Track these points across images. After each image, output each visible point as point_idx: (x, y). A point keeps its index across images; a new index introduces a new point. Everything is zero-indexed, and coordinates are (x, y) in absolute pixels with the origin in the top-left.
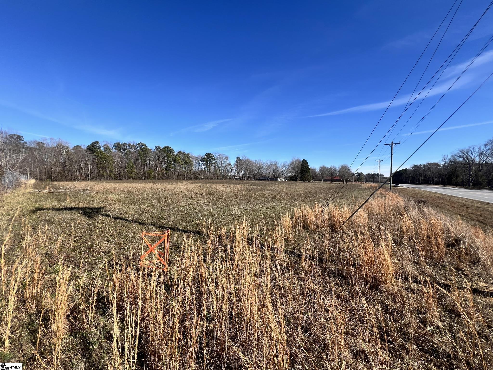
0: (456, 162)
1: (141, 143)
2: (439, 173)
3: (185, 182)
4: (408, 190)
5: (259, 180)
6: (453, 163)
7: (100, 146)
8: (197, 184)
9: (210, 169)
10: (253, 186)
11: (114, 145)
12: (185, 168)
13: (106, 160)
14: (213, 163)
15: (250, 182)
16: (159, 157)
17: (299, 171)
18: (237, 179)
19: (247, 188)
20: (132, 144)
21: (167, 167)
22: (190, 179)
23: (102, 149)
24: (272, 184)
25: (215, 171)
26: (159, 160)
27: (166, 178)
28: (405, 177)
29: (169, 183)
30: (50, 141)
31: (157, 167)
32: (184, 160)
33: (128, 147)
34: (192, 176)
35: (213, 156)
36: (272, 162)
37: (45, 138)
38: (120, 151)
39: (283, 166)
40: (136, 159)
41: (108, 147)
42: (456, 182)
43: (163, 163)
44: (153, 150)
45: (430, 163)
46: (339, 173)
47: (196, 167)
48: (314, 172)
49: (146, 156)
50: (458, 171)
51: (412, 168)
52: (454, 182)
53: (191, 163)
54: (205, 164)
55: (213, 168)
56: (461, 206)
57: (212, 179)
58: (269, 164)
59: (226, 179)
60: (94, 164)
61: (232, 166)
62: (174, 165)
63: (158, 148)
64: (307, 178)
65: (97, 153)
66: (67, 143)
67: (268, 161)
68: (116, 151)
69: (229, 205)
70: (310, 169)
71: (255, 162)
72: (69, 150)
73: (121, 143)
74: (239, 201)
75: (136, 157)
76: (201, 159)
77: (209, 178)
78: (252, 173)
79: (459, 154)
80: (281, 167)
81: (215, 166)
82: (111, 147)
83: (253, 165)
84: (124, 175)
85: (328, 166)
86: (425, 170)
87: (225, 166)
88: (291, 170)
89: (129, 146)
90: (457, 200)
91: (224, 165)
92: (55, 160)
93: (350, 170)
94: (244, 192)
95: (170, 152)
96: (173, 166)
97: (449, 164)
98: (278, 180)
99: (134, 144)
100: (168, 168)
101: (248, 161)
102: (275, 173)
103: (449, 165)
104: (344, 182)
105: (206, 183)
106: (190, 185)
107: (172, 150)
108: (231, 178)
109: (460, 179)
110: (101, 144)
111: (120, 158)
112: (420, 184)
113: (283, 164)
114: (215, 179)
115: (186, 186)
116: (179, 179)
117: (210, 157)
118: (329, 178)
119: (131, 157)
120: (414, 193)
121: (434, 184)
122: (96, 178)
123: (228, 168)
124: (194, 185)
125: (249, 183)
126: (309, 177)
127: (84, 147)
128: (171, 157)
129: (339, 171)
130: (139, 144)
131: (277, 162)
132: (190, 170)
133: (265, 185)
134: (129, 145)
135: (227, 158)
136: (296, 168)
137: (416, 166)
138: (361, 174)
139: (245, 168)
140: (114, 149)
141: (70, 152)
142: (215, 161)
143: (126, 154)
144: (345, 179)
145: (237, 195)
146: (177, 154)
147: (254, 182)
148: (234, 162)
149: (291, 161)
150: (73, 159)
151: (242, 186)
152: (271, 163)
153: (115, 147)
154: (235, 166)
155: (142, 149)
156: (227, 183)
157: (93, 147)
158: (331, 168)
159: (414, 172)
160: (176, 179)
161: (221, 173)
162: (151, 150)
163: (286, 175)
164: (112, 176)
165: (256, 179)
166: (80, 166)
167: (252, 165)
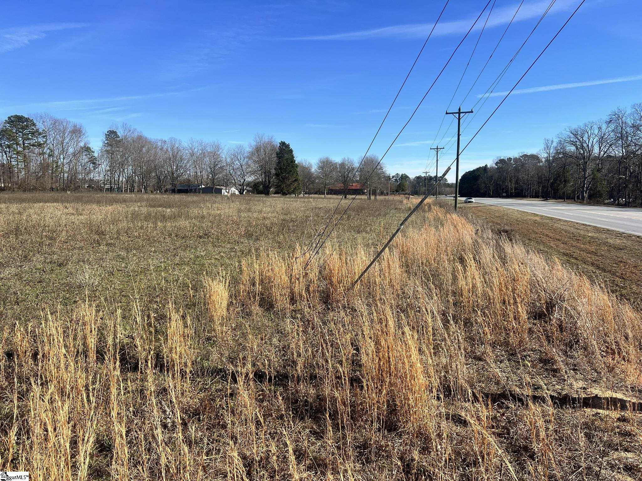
0: (565, 154)
2: (539, 175)
4: (486, 210)
5: (173, 191)
6: (560, 156)
9: (26, 160)
10: (154, 207)
14: (34, 145)
15: (145, 196)
17: (273, 171)
18: (110, 189)
19: (134, 213)
24: (205, 201)
25: (44, 167)
28: (484, 183)
35: (35, 125)
36: (205, 147)
39: (235, 156)
42: (564, 193)
45: (526, 156)
46: (361, 176)
48: (306, 171)
50: (567, 172)
51: (497, 164)
52: (561, 192)
54: (9, 147)
55: (35, 160)
56: (570, 237)
57: (35, 189)
58: (198, 151)
59: (77, 189)
61: (96, 155)
64: (292, 188)
67: (195, 144)
70: (297, 166)
71: (159, 144)
74: (104, 248)
77: (24, 187)
78: (153, 174)
79: (570, 138)
80: (229, 160)
81: (43, 154)
83: (156, 153)
85: (337, 159)
86: (516, 170)
87: (74, 155)
88: (254, 166)
90: (564, 227)
91: (71, 150)
93: (381, 168)
94: (124, 225)
97: (554, 156)
98: (223, 192)
101: (141, 141)
102: (214, 173)
103: (555, 159)
104: (370, 194)
108: (94, 187)
109: (569, 188)
112: (508, 197)
113: (233, 152)
114: (44, 190)
117: (23, 128)
118: (339, 186)
120: (497, 215)
121: (530, 197)
123: (85, 159)
125: (140, 200)
126: (296, 184)
129: (361, 170)
131: (218, 147)
133: (186, 205)
135: (77, 132)
136: (267, 162)
137: (502, 161)
138: (404, 177)
139: (134, 161)
142: (41, 140)
144: (372, 188)
145: (102, 233)
147: (160, 196)
148: (101, 144)
149: (253, 143)
151: (120, 208)
152: (202, 150)
154: (103, 156)
156: (78, 200)
158: (342, 165)
159: (500, 172)
161: (62, 172)
163: (242, 181)
165: (166, 191)
167: (153, 152)
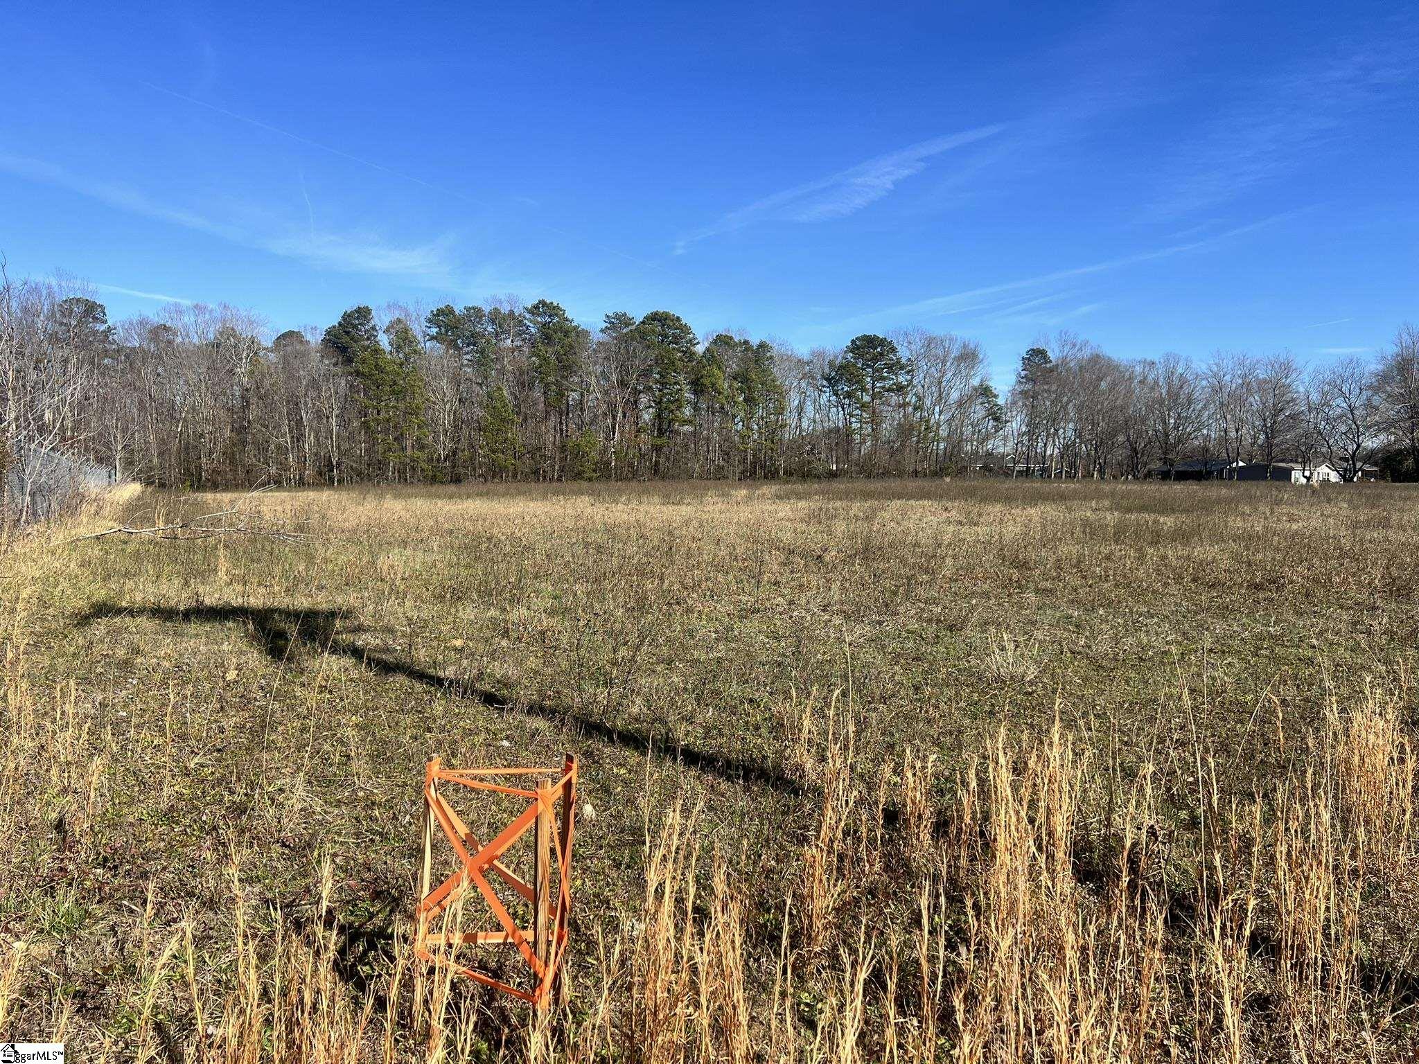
1: (543, 303)
3: (744, 492)
5: (1165, 476)
7: (374, 328)
8: (802, 504)
9: (875, 421)
10: (1129, 510)
11: (430, 321)
12: (746, 420)
13: (399, 394)
14: (889, 390)
15: (1106, 487)
16: (623, 369)
18: (1027, 473)
19: (1086, 523)
20: (505, 309)
21: (659, 416)
22: (771, 475)
23: (384, 341)
24: (1251, 500)
25: (905, 430)
26: (623, 384)
27: (656, 471)
29: (667, 499)
30: (192, 319)
31: (614, 417)
32: (742, 378)
33: (490, 329)
34: (781, 462)
35: (894, 350)
36: (1254, 369)
37: (176, 305)
38: (457, 348)
39: (1334, 388)
40: (524, 383)
41: (406, 331)
43: (644, 399)
44: (597, 336)
47: (800, 410)
49: (567, 367)
53: (777, 394)
54: (849, 395)
55: (891, 420)
57: (886, 474)
58: (1232, 382)
59: (961, 472)
60: (352, 413)
61: (1001, 401)
62: (696, 409)
63: (618, 322)
65: (364, 362)
66: (251, 323)
67: (1228, 364)
68: (439, 348)
69: (966, 619)
71: (1138, 369)
72: (261, 353)
73: (459, 309)
74: (1033, 598)
75: (521, 373)
76: (827, 370)
77: (868, 470)
78: (1121, 438)
80: (1314, 396)
81: (905, 405)
82: (419, 328)
83: (1130, 392)
84: (472, 459)
87: (960, 404)
88: (1391, 410)
89: (493, 321)
91: (955, 395)
92: (211, 402)
94: (1069, 549)
95: (676, 340)
96: (687, 411)
98: (1297, 476)
99: (512, 312)
100: (663, 425)
101: (1097, 367)
102: (1271, 433)
105: (848, 496)
106: (768, 506)
107: (686, 329)
108: (994, 468)
110: (381, 319)
111: (456, 381)
113: (1328, 375)
114: (901, 475)
115: (745, 513)
116: (718, 475)
117: (875, 359)
119: (502, 372)
122: (359, 474)
123: (979, 411)
124: (784, 510)
125: (1099, 496)
127: (315, 339)
128: (680, 364)
130: (534, 310)
131: (1286, 369)
132: (773, 432)
133: (1206, 507)
134: (495, 317)
135: (969, 357)
139: (1079, 410)
140: (432, 338)
141: (262, 361)
142: (903, 379)
143: (482, 362)
145: (1024, 565)
146: (708, 349)
147: (1135, 487)
148: (1013, 379)
149: (1391, 351)
150: (275, 392)
151: (1052, 511)
152: (1244, 376)
153: (434, 330)
154: (1014, 403)
155: (547, 335)
156: (970, 494)
157: (347, 333)
160: (701, 478)
161: (937, 439)
162: (586, 333)
163: (1351, 447)
164: (425, 466)
165: (1148, 475)
166: (299, 422)
167: (1121, 388)
